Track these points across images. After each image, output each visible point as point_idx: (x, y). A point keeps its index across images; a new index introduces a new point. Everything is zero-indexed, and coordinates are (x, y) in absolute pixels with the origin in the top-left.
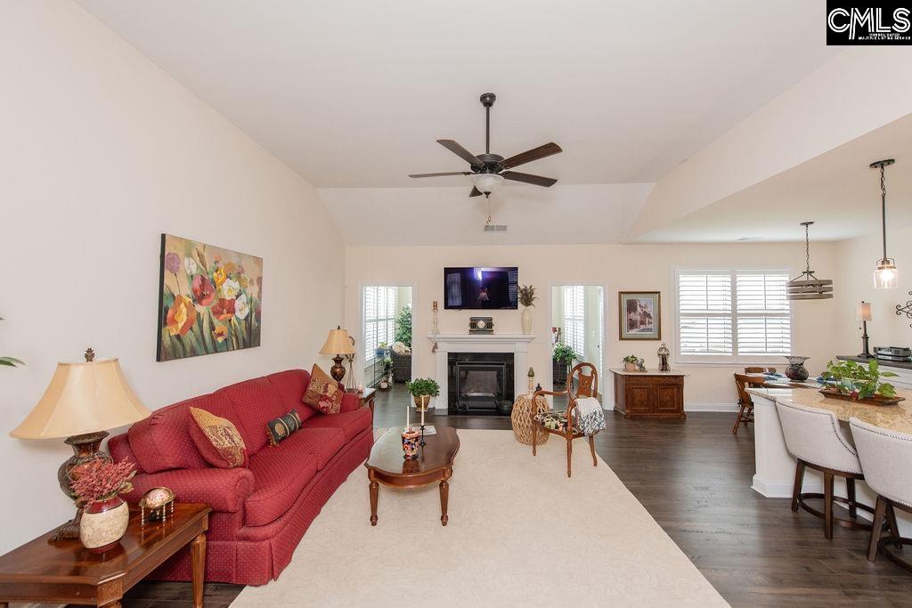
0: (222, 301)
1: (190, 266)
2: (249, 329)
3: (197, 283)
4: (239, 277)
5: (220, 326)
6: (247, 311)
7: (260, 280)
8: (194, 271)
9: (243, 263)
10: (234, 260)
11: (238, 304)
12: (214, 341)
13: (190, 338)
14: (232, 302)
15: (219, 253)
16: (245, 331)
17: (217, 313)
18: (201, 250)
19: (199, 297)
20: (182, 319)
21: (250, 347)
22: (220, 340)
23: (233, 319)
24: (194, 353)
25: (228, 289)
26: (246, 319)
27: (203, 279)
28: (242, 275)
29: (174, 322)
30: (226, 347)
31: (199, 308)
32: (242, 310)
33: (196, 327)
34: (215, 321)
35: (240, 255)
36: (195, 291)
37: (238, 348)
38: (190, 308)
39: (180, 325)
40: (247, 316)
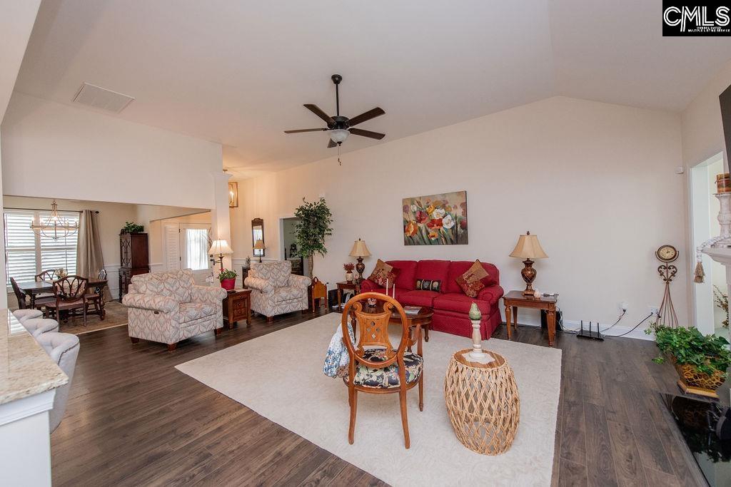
0: (433, 221)
1: (414, 208)
2: (456, 235)
3: (418, 215)
4: (444, 206)
5: (432, 232)
6: (453, 224)
7: (464, 205)
8: (416, 209)
9: (447, 198)
10: (439, 199)
11: (444, 221)
12: (429, 240)
13: (416, 237)
14: (441, 220)
15: (428, 199)
16: (451, 235)
17: (430, 226)
18: (418, 200)
19: (419, 220)
20: (412, 230)
21: (457, 243)
22: (433, 239)
23: (442, 229)
24: (418, 244)
25: (436, 214)
26: (452, 228)
27: (421, 212)
28: (447, 205)
29: (409, 231)
30: (438, 242)
31: (419, 225)
32: (448, 224)
33: (419, 233)
34: (429, 230)
35: (444, 195)
36: (417, 218)
37: (447, 244)
38: (415, 225)
39: (411, 232)
40: (454, 226)
